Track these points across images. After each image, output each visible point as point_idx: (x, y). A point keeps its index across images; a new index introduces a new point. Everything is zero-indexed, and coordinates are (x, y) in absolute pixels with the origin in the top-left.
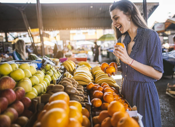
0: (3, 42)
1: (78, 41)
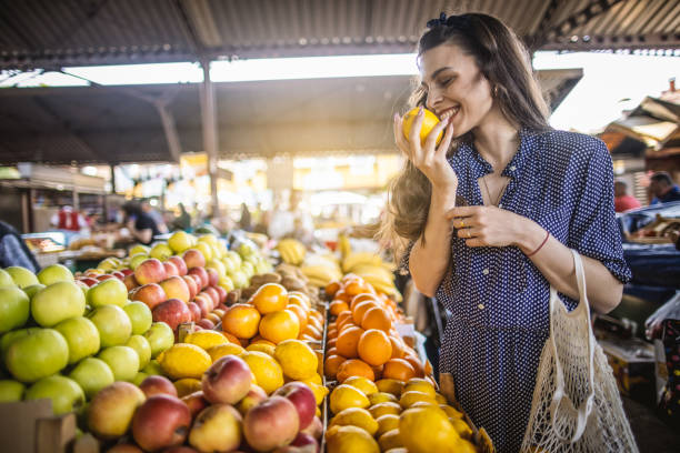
0: (104, 196)
1: (318, 191)
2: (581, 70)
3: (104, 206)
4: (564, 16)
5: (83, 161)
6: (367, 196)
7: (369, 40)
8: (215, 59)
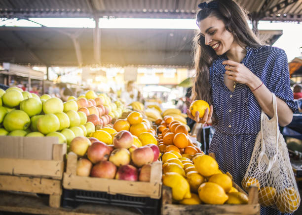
0: (43, 81)
1: (147, 85)
2: (282, 31)
3: (43, 86)
4: (274, 4)
5: (33, 64)
6: (171, 89)
7: (177, 11)
8: (102, 17)
